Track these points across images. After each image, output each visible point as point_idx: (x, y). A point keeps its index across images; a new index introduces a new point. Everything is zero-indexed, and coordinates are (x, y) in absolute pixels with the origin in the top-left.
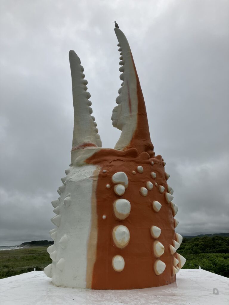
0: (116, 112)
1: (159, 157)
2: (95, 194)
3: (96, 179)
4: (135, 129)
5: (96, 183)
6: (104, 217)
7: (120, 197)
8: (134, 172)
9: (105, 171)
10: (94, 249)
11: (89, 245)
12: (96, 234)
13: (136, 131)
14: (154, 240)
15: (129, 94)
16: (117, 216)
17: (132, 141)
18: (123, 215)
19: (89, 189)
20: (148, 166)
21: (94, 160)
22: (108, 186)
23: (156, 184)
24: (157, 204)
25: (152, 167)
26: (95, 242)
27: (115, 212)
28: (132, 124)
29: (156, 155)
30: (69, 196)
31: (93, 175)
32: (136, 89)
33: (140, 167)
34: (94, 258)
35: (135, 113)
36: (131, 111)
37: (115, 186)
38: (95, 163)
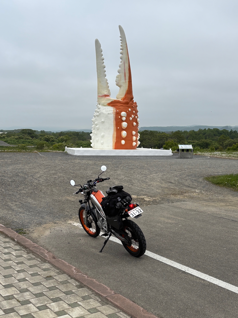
0: (118, 78)
1: (136, 103)
2: (115, 120)
3: (115, 114)
4: (127, 89)
5: (115, 115)
6: (118, 128)
7: (123, 121)
8: (128, 111)
9: (118, 111)
10: (115, 138)
11: (113, 137)
12: (115, 133)
13: (127, 90)
14: (133, 135)
16: (123, 128)
17: (125, 95)
18: (125, 127)
19: (112, 117)
20: (132, 108)
21: (112, 105)
22: (120, 117)
23: (135, 116)
24: (135, 124)
25: (133, 108)
26: (115, 136)
27: (122, 127)
28: (125, 87)
29: (134, 102)
30: (104, 119)
31: (113, 112)
32: (128, 68)
33: (130, 109)
34: (115, 141)
35: (127, 80)
36: (125, 79)
37: (122, 117)
38: (112, 106)
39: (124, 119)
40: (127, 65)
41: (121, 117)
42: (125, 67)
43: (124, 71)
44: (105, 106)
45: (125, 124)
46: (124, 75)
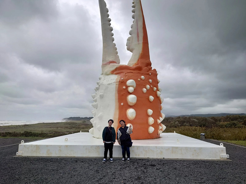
2: (117, 92)
3: (118, 83)
5: (117, 86)
6: (122, 104)
7: (131, 94)
8: (139, 79)
9: (122, 79)
10: (117, 120)
12: (117, 113)
13: (141, 54)
14: (149, 116)
15: (138, 29)
16: (129, 104)
19: (113, 89)
20: (148, 76)
21: (116, 72)
22: (124, 87)
23: (152, 86)
25: (150, 76)
27: (128, 102)
29: (153, 69)
31: (116, 81)
32: (142, 26)
35: (141, 42)
36: (138, 41)
38: (116, 74)
39: (131, 89)
40: (141, 24)
41: (127, 87)
42: (137, 25)
43: (136, 31)
44: (108, 75)
45: (132, 98)
46: (136, 35)
